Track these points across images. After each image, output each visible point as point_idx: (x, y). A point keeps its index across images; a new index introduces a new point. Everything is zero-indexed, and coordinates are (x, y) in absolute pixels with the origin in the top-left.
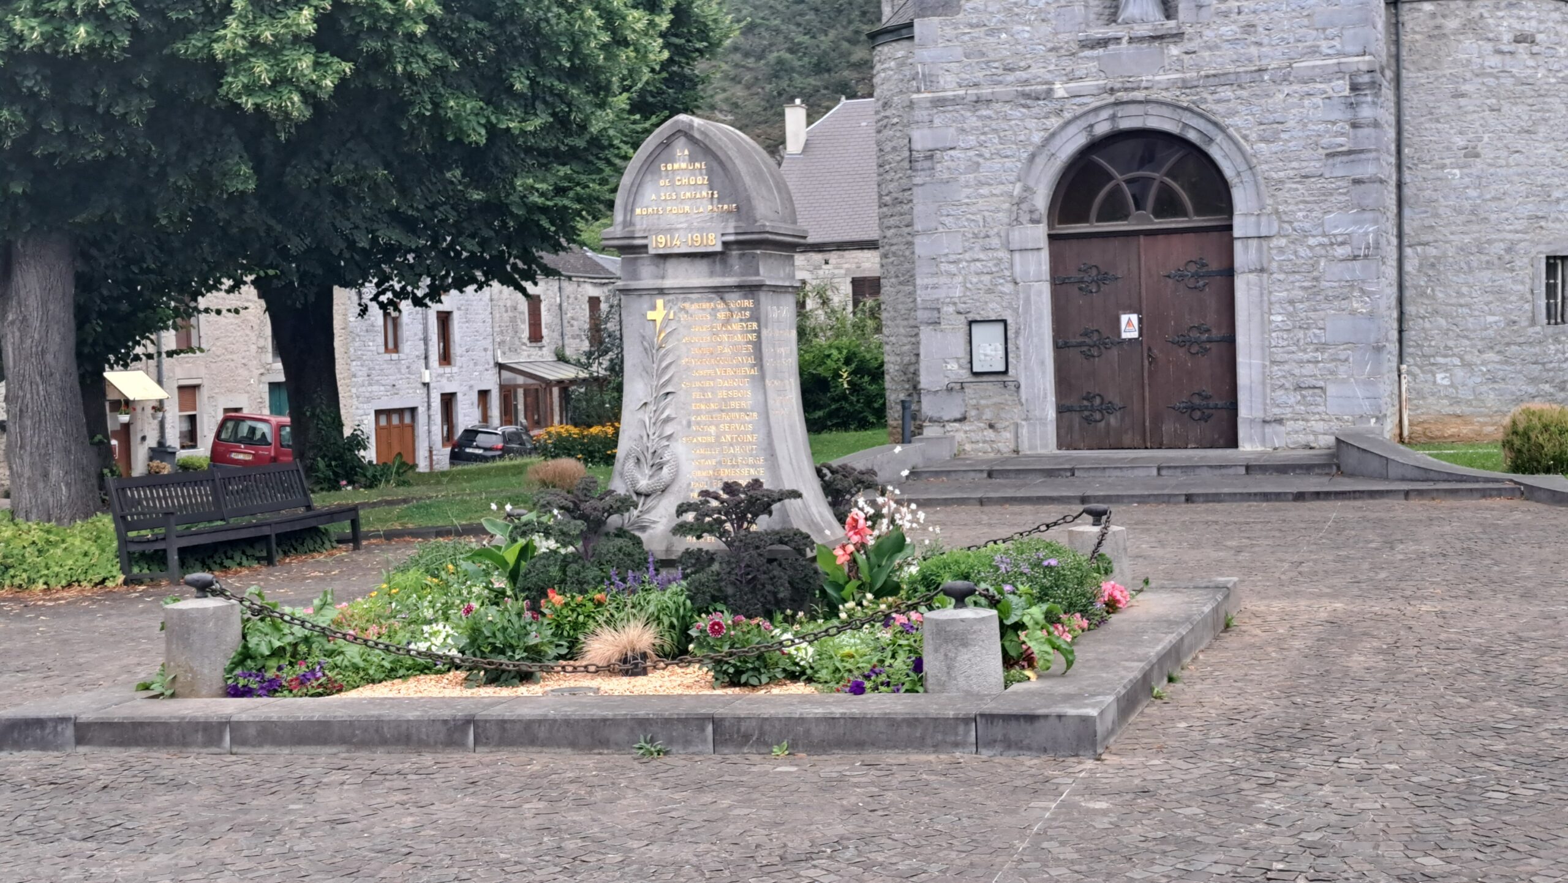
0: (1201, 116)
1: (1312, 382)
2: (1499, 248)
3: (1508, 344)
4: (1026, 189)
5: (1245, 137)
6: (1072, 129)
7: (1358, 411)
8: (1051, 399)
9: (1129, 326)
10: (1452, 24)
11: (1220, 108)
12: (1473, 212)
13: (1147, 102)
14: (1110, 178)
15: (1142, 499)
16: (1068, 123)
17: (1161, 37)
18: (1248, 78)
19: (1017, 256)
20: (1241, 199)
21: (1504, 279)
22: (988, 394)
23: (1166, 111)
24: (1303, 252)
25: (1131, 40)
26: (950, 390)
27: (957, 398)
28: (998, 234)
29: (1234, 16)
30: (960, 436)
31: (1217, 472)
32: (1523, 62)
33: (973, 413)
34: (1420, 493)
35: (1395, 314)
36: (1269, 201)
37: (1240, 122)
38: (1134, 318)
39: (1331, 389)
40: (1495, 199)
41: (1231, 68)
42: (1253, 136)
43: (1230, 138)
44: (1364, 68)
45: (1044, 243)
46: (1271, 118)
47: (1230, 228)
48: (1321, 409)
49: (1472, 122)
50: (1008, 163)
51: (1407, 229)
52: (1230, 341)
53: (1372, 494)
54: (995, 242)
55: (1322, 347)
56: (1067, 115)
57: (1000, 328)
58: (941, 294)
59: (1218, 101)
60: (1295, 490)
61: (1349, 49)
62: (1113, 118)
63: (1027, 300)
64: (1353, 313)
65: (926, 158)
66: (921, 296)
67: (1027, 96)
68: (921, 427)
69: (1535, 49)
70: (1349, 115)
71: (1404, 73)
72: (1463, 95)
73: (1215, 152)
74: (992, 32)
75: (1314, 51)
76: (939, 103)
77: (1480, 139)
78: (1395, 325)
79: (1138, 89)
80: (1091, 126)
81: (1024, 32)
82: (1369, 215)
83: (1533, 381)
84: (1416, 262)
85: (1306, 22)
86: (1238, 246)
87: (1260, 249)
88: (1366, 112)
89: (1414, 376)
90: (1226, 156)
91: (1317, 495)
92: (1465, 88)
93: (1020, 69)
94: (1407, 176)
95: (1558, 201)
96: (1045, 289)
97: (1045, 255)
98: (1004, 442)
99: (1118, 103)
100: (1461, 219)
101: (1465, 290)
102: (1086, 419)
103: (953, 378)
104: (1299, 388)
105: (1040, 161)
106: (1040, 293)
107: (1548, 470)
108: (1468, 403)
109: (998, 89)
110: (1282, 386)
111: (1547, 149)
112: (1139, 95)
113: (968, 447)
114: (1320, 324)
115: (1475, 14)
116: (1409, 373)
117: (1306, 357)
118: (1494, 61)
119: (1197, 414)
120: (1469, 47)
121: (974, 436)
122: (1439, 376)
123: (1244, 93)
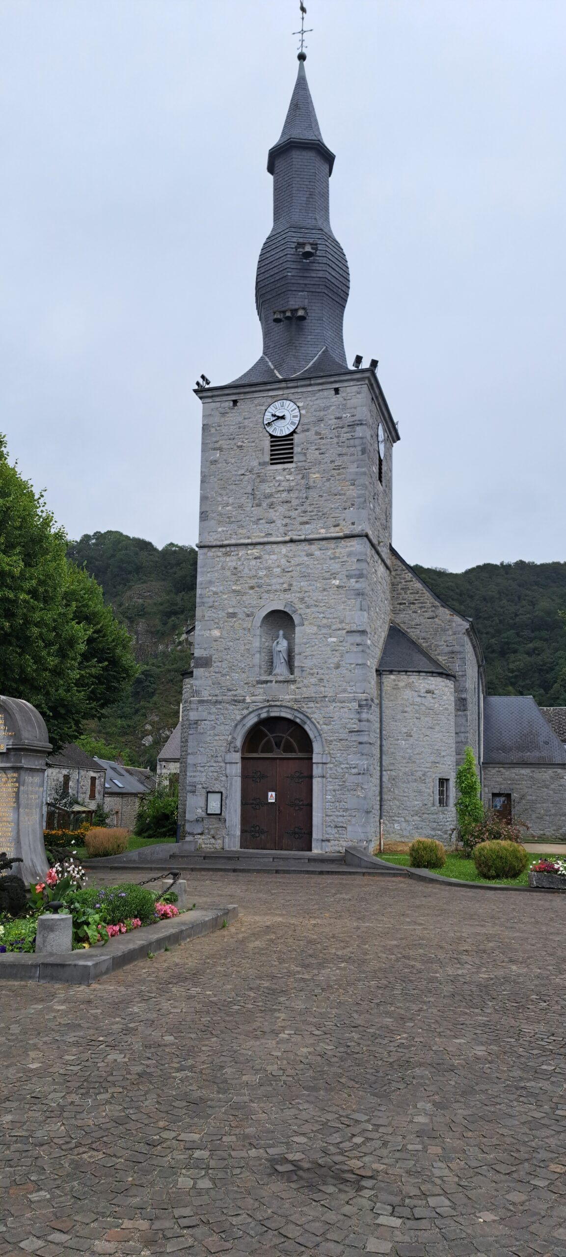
0: (302, 713)
1: (341, 824)
2: (420, 774)
3: (423, 814)
4: (233, 738)
5: (318, 723)
6: (252, 715)
7: (359, 838)
8: (239, 826)
9: (272, 797)
10: (401, 684)
11: (309, 710)
12: (409, 759)
13: (281, 706)
14: (267, 736)
15: (258, 871)
16: (251, 713)
17: (288, 682)
18: (320, 699)
19: (228, 765)
20: (316, 747)
21: (422, 787)
22: (214, 823)
23: (288, 711)
24: (340, 770)
25: (276, 682)
26: (197, 821)
27: (200, 825)
28: (221, 756)
29: (315, 675)
30: (200, 841)
31: (297, 861)
32: (429, 700)
33: (206, 831)
34: (369, 874)
35: (378, 798)
36: (327, 749)
37: (316, 717)
38: (274, 794)
39: (349, 828)
40: (418, 754)
41: (314, 695)
42: (321, 722)
43: (312, 722)
44: (364, 698)
45: (239, 760)
46: (328, 715)
47: (311, 759)
48: (345, 836)
49: (409, 723)
50: (227, 727)
51: (384, 764)
52: (310, 805)
53: (350, 873)
54: (220, 759)
55: (346, 810)
56: (251, 710)
57: (219, 795)
58: (197, 779)
59: (308, 708)
60: (320, 870)
61: (358, 691)
62: (268, 712)
63: (231, 784)
64: (358, 797)
65: (195, 723)
66: (189, 780)
67: (235, 701)
68: (185, 836)
69: (434, 696)
70: (358, 716)
71: (383, 702)
72: (406, 712)
73: (306, 727)
74: (223, 675)
75: (345, 691)
76: (201, 702)
77: (412, 730)
78: (378, 803)
79: (278, 701)
80: (260, 714)
81: (236, 676)
82: (364, 757)
83: (434, 829)
84: (387, 777)
85: (342, 679)
86: (314, 766)
87: (323, 768)
88: (364, 716)
89: (386, 825)
90: (311, 730)
91: (328, 873)
92: (406, 709)
93: (233, 690)
94: (384, 742)
95: (444, 756)
96: (239, 780)
97: (239, 766)
98: (218, 844)
99: (270, 706)
100: (405, 761)
101: (406, 790)
102: (253, 836)
103: (199, 815)
104: (336, 827)
105: (239, 727)
106: (236, 781)
107: (425, 867)
108: (407, 837)
109: (224, 697)
110: (329, 826)
111: (439, 735)
112: (278, 703)
113: (203, 846)
114: (345, 800)
115: (411, 681)
116: (384, 823)
117: (339, 814)
118: (418, 699)
119: (297, 836)
120: (408, 694)
121: (206, 841)
122: (396, 825)
123: (318, 705)
